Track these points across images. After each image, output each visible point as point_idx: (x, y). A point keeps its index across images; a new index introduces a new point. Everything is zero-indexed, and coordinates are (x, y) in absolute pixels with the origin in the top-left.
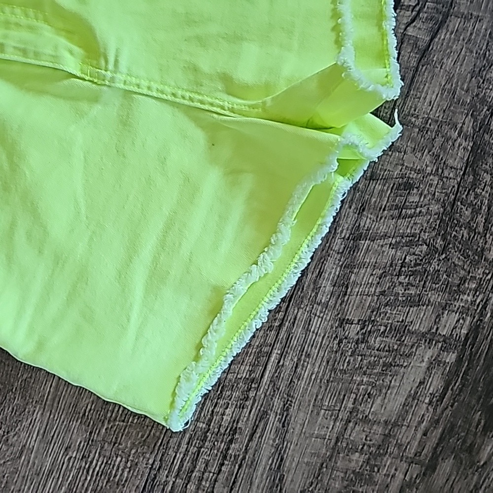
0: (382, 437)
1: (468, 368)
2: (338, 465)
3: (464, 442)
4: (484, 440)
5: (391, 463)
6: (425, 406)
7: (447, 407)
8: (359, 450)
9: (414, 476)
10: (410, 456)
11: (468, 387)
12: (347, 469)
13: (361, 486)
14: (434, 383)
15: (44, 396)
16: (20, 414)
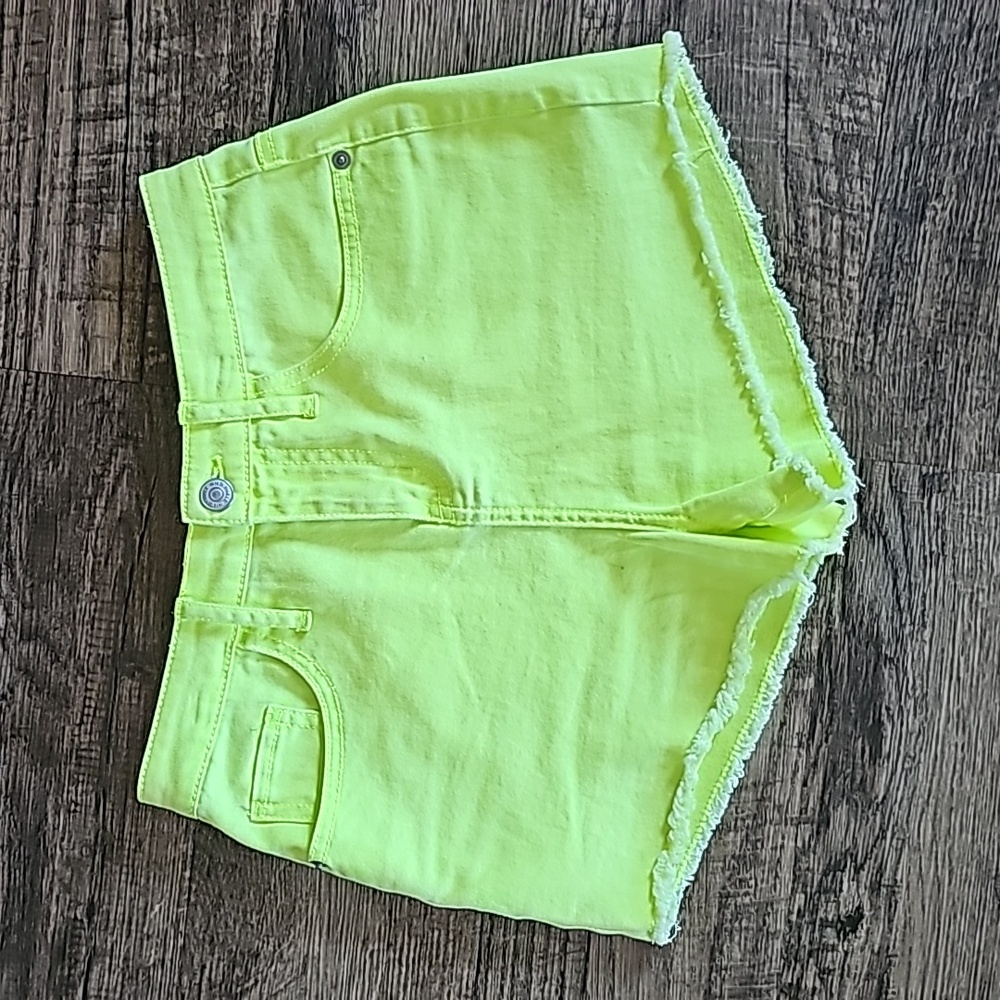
0: (756, 803)
1: (832, 691)
2: (712, 853)
3: (853, 780)
4: (875, 770)
5: (775, 831)
6: (795, 750)
7: (821, 744)
8: (732, 828)
9: (807, 839)
10: (794, 816)
11: (838, 713)
12: (725, 857)
13: (747, 872)
14: (798, 719)
15: (315, 884)
16: (290, 917)
